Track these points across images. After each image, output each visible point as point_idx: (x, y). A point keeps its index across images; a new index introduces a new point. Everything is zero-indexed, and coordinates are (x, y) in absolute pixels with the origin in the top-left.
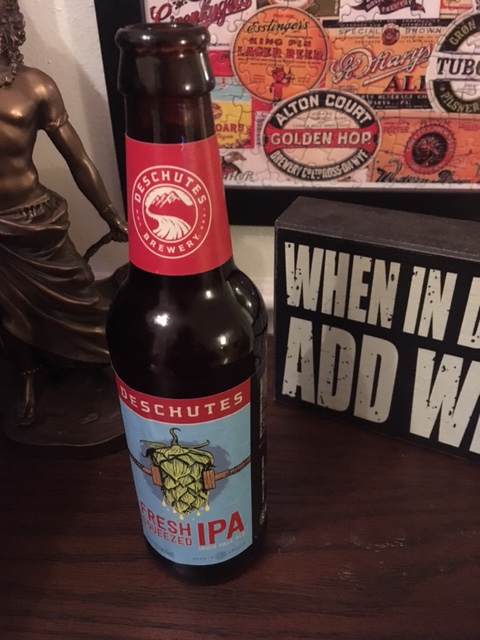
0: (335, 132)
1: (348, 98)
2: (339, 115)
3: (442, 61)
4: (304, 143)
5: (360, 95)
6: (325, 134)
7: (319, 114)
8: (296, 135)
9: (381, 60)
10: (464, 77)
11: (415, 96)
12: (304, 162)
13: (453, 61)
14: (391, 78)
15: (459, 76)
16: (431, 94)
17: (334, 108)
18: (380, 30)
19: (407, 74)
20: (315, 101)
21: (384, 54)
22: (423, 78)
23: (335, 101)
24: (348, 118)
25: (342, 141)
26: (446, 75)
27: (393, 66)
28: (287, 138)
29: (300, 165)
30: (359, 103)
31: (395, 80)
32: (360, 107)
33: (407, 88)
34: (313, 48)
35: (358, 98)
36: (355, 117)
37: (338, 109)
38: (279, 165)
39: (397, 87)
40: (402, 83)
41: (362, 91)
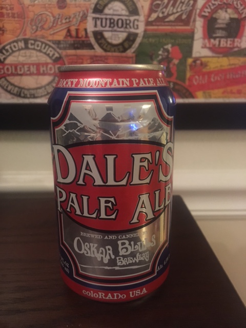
0: (38, 65)
1: (42, 43)
2: (39, 54)
3: (95, 19)
4: (19, 72)
5: (50, 41)
6: (31, 67)
7: (25, 53)
8: (13, 67)
9: (58, 18)
10: (110, 29)
11: (83, 41)
12: (21, 85)
13: (102, 19)
14: (66, 30)
15: (107, 28)
16: (93, 40)
17: (34, 49)
19: (76, 28)
20: (22, 44)
21: (59, 15)
22: (86, 30)
23: (34, 44)
24: (45, 56)
25: (44, 71)
26: (99, 28)
27: (66, 23)
28: (8, 69)
29: (19, 88)
30: (50, 46)
31: (69, 31)
32: (50, 49)
33: (77, 36)
34: (15, 11)
35: (48, 43)
36: (48, 55)
37: (37, 50)
39: (71, 36)
40: (74, 33)
41: (50, 38)
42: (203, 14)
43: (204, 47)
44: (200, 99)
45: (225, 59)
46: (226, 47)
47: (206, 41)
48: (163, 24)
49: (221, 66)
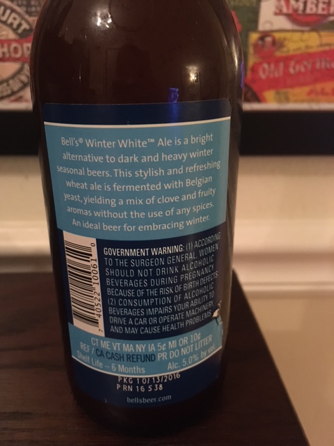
5: (12, 1)
24: (5, 27)
30: (13, 11)
32: (14, 15)
35: (10, 4)
43: (279, 13)
44: (271, 103)
45: (314, 35)
46: (316, 15)
49: (307, 47)
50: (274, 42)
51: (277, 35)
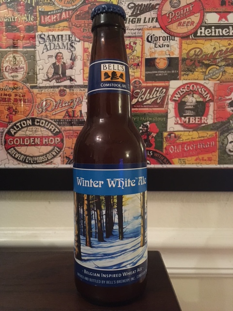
0: (42, 138)
1: (46, 121)
2: (42, 129)
4: (26, 144)
5: (52, 120)
6: (36, 139)
7: (32, 129)
9: (60, 103)
11: (78, 120)
12: (27, 154)
14: (65, 111)
17: (39, 126)
18: (57, 90)
19: (73, 110)
20: (30, 122)
21: (60, 100)
23: (39, 122)
24: (47, 131)
25: (46, 142)
27: (66, 106)
28: (17, 141)
30: (52, 123)
31: (67, 112)
33: (74, 116)
34: (26, 98)
36: (50, 130)
37: (41, 126)
38: (13, 155)
39: (69, 116)
40: (71, 114)
41: (53, 117)
42: (174, 98)
43: (177, 123)
44: (177, 165)
45: (195, 133)
46: (195, 124)
47: (178, 119)
48: (142, 106)
49: (192, 138)
50: (175, 137)
51: (177, 133)
